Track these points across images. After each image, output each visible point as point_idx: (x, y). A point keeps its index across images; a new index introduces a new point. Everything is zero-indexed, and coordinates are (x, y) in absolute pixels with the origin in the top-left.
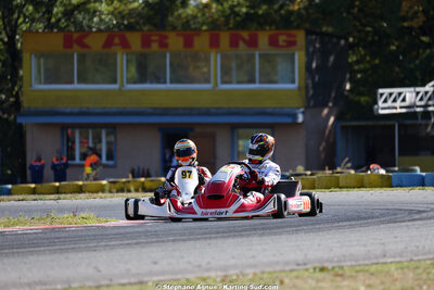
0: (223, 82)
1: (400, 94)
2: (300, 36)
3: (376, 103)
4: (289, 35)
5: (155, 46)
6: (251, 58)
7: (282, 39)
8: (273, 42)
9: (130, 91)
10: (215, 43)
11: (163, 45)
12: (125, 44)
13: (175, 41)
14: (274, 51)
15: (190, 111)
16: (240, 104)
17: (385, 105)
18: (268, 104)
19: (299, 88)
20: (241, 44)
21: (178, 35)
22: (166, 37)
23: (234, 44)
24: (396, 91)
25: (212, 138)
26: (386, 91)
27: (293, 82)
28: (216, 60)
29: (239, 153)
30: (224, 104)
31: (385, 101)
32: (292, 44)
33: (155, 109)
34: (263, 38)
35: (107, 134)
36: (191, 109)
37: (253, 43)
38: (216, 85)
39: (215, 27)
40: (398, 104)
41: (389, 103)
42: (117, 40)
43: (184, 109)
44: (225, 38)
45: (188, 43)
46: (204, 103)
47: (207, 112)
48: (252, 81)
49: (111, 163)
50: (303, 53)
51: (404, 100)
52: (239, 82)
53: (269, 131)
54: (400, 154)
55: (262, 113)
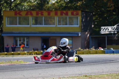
0: (58, 25)
1: (107, 28)
2: (80, 12)
3: (101, 30)
4: (77, 12)
5: (40, 15)
6: (66, 18)
7: (75, 13)
8: (72, 14)
10: (56, 14)
11: (42, 15)
12: (31, 14)
13: (45, 14)
14: (72, 16)
15: (49, 33)
17: (103, 31)
18: (71, 31)
19: (80, 26)
20: (64, 14)
21: (46, 12)
22: (43, 12)
23: (61, 14)
24: (106, 27)
25: (56, 40)
26: (103, 27)
27: (78, 25)
28: (56, 18)
30: (59, 31)
31: (103, 30)
32: (77, 14)
33: (40, 32)
34: (70, 13)
35: (27, 39)
36: (50, 32)
37: (67, 14)
38: (57, 25)
39: (56, 9)
40: (107, 31)
41: (104, 31)
42: (29, 13)
43: (48, 32)
44: (59, 13)
45: (49, 14)
46: (54, 30)
47: (54, 33)
48: (66, 24)
49: (27, 47)
50: (80, 17)
51: (108, 30)
52: (63, 25)
53: (71, 38)
54: (107, 45)
55: (69, 33)
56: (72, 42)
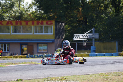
0: (35, 33)
2: (54, 22)
3: (74, 38)
4: (51, 22)
5: (19, 24)
6: (41, 27)
7: (49, 23)
8: (47, 23)
9: (13, 35)
10: (33, 23)
11: (21, 24)
12: (12, 24)
13: (24, 23)
14: (47, 25)
15: (27, 40)
16: (38, 38)
18: (46, 38)
19: (53, 34)
20: (39, 24)
21: (24, 22)
22: (21, 22)
23: (38, 24)
24: (78, 35)
25: (33, 46)
26: (76, 35)
27: (52, 33)
28: (33, 27)
29: (39, 50)
30: (35, 38)
31: (76, 37)
32: (51, 24)
33: (19, 39)
34: (45, 22)
35: (8, 45)
36: (28, 39)
37: (42, 23)
38: (33, 33)
40: (79, 38)
41: (77, 38)
42: (10, 23)
44: (35, 22)
45: (27, 24)
46: (31, 38)
47: (31, 40)
48: (42, 33)
49: (8, 52)
50: (54, 26)
51: (80, 37)
52: (39, 33)
53: (46, 44)
54: (77, 50)
55: (45, 40)
56: (47, 48)
